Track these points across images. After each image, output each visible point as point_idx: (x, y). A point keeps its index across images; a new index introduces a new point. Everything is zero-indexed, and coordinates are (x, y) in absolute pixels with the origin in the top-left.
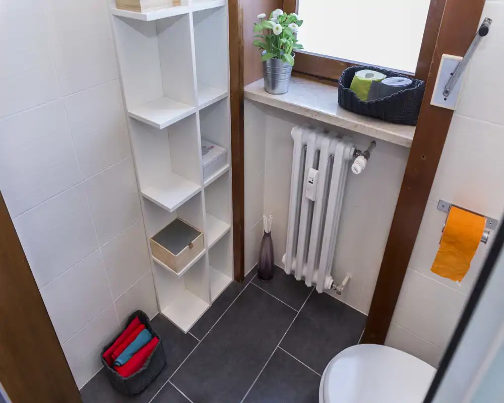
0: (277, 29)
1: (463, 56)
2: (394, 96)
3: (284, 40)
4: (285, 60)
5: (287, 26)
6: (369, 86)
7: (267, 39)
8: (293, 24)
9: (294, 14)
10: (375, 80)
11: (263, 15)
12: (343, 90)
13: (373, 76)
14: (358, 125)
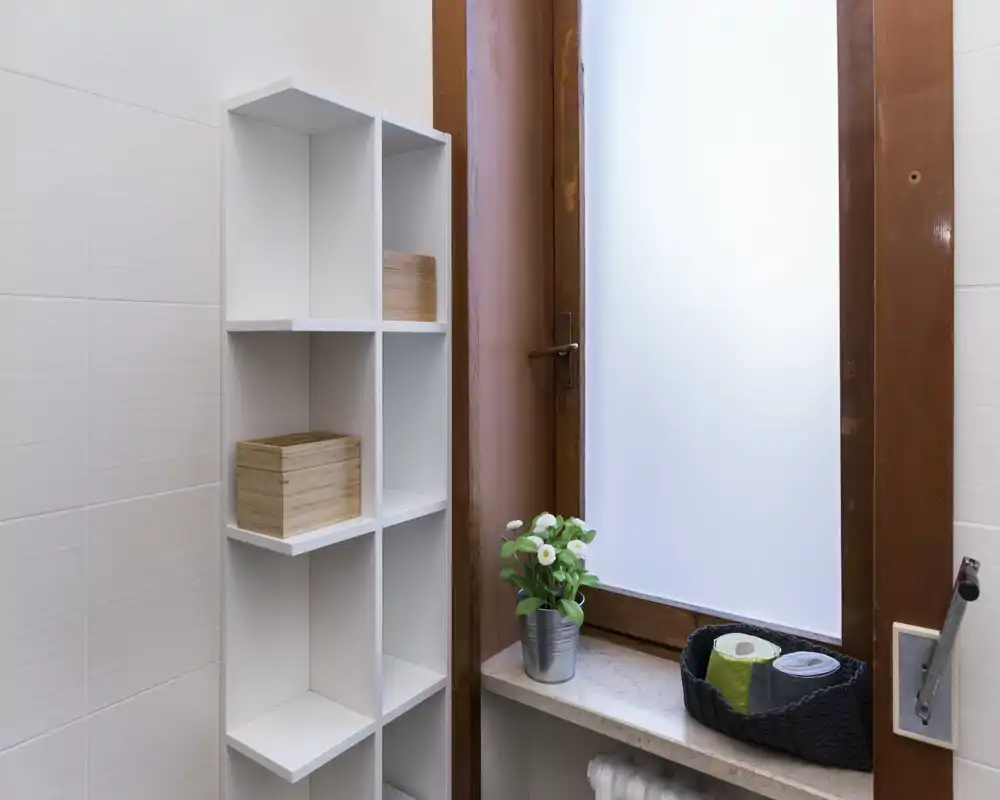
0: (546, 554)
1: (940, 627)
2: (807, 701)
3: (560, 576)
4: (565, 613)
5: (565, 547)
6: (746, 674)
7: (528, 570)
8: (577, 542)
9: (577, 521)
10: (759, 660)
11: (518, 523)
12: (692, 682)
13: (752, 651)
14: (737, 768)
